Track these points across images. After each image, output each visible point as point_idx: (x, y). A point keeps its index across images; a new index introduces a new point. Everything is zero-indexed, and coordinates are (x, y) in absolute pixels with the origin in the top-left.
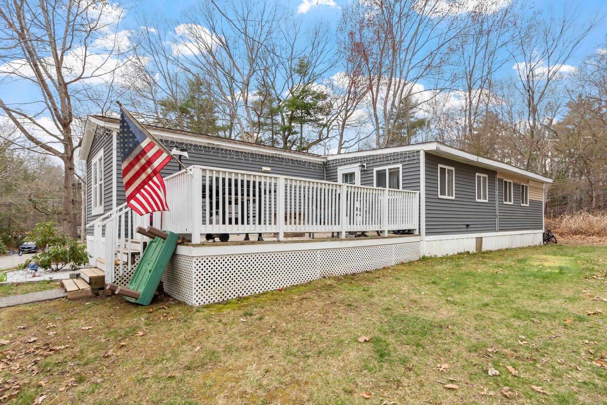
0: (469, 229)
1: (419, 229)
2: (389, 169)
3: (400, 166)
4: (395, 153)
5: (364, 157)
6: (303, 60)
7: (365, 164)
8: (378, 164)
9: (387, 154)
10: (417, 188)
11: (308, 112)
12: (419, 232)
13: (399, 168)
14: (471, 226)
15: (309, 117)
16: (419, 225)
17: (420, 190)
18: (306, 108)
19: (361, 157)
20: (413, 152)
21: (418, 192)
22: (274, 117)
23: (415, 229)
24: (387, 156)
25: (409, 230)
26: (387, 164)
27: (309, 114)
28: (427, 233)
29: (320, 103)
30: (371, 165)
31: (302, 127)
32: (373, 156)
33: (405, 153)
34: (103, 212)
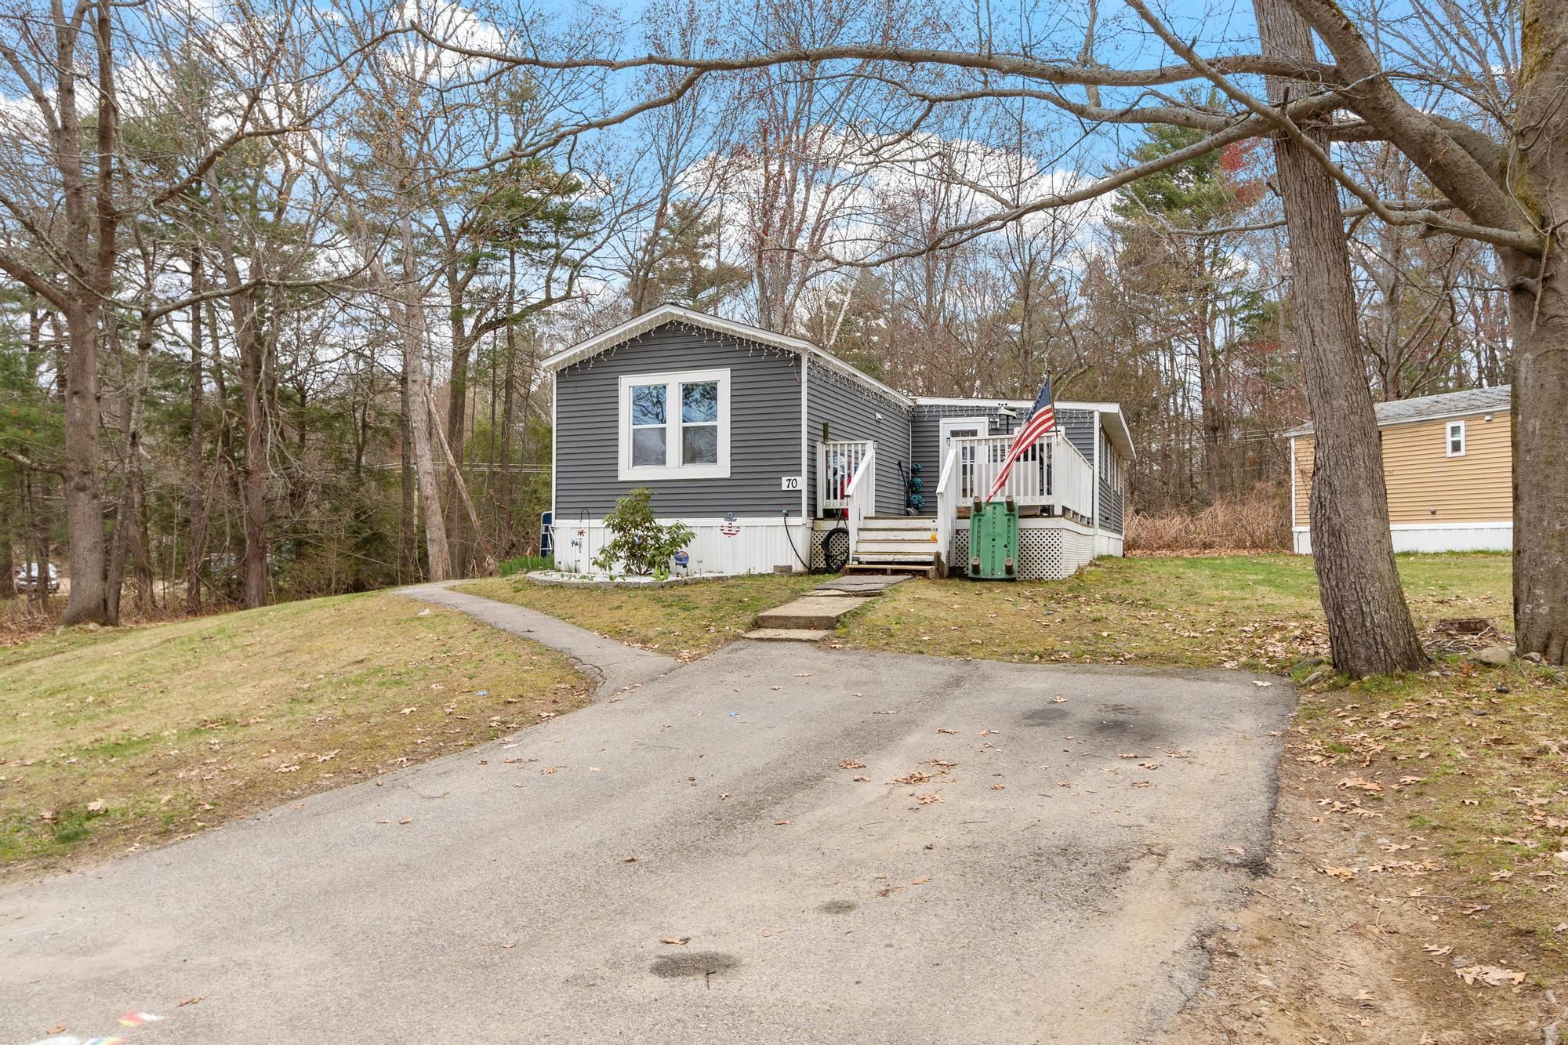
12: (1094, 523)
16: (1093, 513)
17: (1094, 465)
20: (1084, 412)
33: (1071, 411)
34: (728, 475)
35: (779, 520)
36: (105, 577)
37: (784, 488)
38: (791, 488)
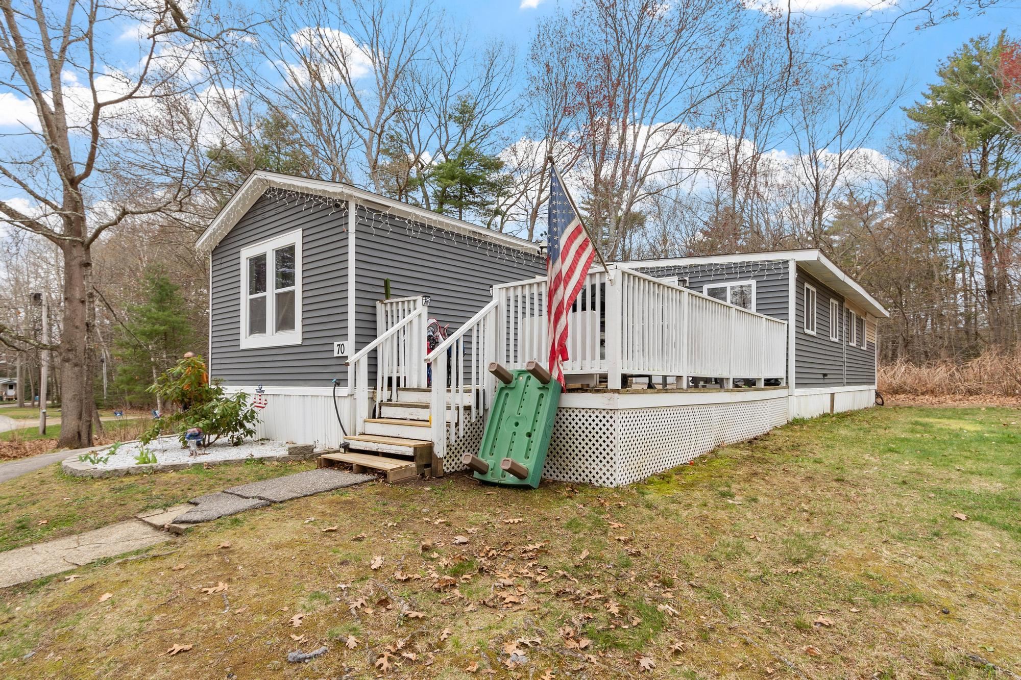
0: (826, 381)
1: (787, 377)
2: (732, 288)
3: (753, 283)
4: (744, 262)
5: (685, 267)
6: (465, 102)
7: (687, 278)
8: (712, 278)
9: (729, 264)
10: (785, 316)
11: (471, 189)
12: (787, 383)
13: (750, 286)
14: (829, 376)
15: (471, 198)
16: (787, 372)
17: (787, 320)
18: (469, 182)
19: (679, 268)
20: (777, 263)
21: (786, 322)
22: (410, 194)
23: (782, 379)
24: (728, 267)
25: (776, 380)
26: (727, 280)
27: (472, 192)
28: (798, 385)
29: (493, 177)
30: (699, 279)
31: (461, 212)
32: (702, 265)
33: (762, 263)
34: (299, 342)
35: (328, 390)
36: (80, 418)
37: (336, 355)
38: (340, 355)
